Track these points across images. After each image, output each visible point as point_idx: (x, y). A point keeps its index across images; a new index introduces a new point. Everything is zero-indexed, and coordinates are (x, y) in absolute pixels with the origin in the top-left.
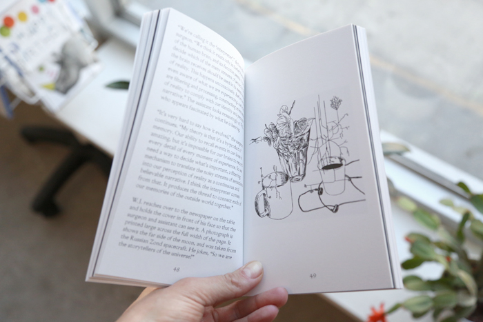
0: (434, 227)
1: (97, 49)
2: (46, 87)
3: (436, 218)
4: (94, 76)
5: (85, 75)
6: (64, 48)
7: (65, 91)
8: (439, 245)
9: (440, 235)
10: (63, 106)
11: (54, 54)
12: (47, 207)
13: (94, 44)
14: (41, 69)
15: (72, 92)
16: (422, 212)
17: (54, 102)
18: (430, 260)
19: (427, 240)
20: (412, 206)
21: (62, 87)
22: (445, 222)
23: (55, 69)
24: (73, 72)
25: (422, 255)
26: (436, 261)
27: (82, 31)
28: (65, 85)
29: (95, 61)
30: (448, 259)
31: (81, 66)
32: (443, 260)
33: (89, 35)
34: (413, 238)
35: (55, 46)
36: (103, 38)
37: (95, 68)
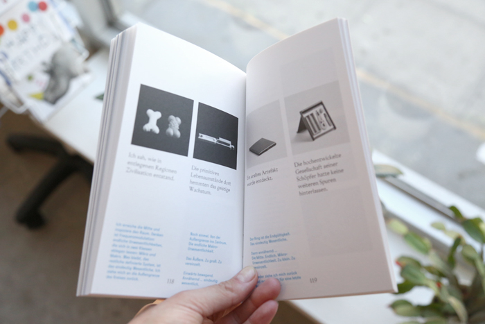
0: (425, 251)
1: (87, 59)
2: (34, 96)
3: (427, 241)
4: (84, 86)
5: (75, 85)
6: (54, 57)
7: (54, 102)
8: (430, 269)
9: (431, 260)
10: (51, 117)
11: (44, 64)
12: (32, 218)
13: (86, 54)
14: (30, 78)
15: (61, 102)
16: (414, 235)
17: (42, 112)
18: (420, 285)
19: (418, 264)
20: (403, 229)
21: (51, 96)
22: (436, 245)
23: (44, 78)
24: (63, 82)
25: (412, 280)
26: (427, 286)
27: (73, 41)
28: (54, 95)
29: (86, 71)
30: (439, 285)
31: (72, 76)
32: (433, 285)
33: (80, 44)
34: (404, 262)
35: (46, 55)
36: (95, 48)
37: (85, 78)
